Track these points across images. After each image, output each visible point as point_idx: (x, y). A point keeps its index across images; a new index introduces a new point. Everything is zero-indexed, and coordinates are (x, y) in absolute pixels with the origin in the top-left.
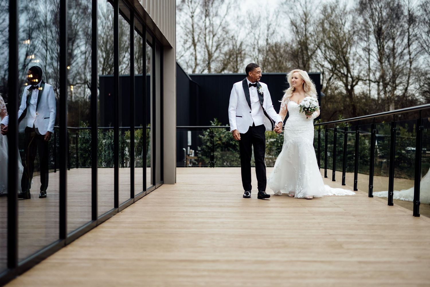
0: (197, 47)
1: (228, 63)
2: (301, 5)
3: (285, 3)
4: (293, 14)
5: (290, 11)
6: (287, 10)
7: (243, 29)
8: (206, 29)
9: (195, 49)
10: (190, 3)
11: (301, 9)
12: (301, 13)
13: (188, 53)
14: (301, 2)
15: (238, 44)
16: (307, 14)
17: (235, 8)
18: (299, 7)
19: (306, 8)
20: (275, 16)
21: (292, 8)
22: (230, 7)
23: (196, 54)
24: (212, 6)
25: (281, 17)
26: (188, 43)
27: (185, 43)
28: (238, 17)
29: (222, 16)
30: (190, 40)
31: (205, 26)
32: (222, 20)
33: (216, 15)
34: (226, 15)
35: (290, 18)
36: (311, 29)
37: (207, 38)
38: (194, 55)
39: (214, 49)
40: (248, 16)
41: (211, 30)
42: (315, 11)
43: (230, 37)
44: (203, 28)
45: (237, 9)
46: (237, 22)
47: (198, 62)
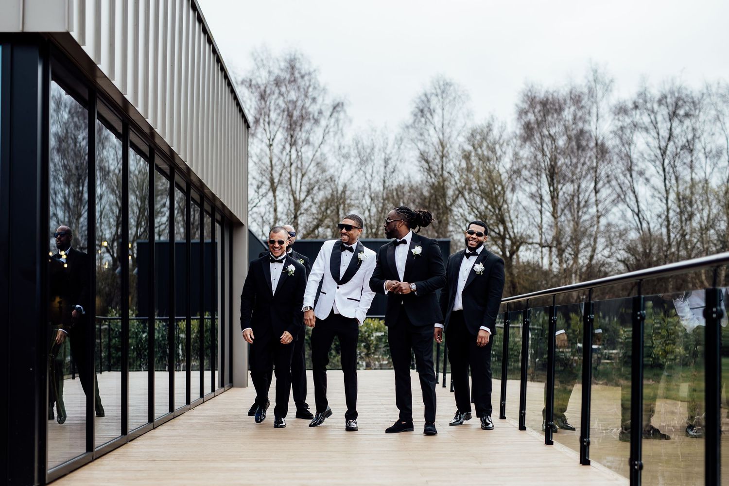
0: (277, 193)
1: (325, 217)
2: (435, 128)
3: (411, 126)
4: (423, 143)
5: (419, 137)
6: (414, 136)
7: (347, 165)
8: (291, 164)
9: (274, 196)
10: (266, 125)
11: (436, 136)
12: (435, 140)
13: (264, 202)
14: (436, 124)
15: (340, 189)
16: (444, 144)
17: (336, 134)
18: (432, 131)
19: (443, 134)
20: (396, 146)
21: (421, 135)
22: (329, 132)
23: (275, 203)
24: (301, 130)
25: (406, 147)
26: (263, 187)
27: (258, 187)
28: (340, 148)
29: (317, 145)
30: (268, 183)
31: (290, 159)
32: (317, 151)
33: (307, 142)
34: (322, 143)
35: (419, 149)
36: (450, 166)
37: (293, 179)
38: (273, 205)
39: (303, 196)
40: (355, 144)
41: (299, 166)
42: (456, 139)
43: (328, 177)
44: (287, 163)
45: (339, 135)
46: (339, 155)
47: (279, 215)
